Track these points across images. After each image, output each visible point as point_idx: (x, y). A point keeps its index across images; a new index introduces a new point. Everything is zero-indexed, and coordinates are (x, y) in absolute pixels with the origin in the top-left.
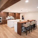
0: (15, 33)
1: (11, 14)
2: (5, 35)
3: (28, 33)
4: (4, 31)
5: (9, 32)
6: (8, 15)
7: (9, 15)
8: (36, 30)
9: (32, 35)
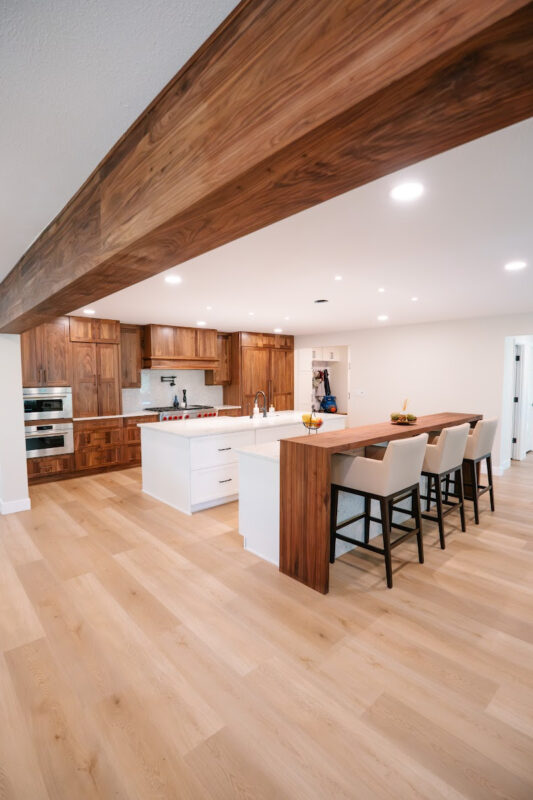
0: (259, 568)
1: (178, 350)
2: (133, 596)
3: (404, 564)
4: (121, 558)
5: (182, 561)
6: (146, 362)
7: (157, 352)
8: (488, 526)
9: (448, 579)
